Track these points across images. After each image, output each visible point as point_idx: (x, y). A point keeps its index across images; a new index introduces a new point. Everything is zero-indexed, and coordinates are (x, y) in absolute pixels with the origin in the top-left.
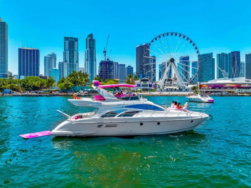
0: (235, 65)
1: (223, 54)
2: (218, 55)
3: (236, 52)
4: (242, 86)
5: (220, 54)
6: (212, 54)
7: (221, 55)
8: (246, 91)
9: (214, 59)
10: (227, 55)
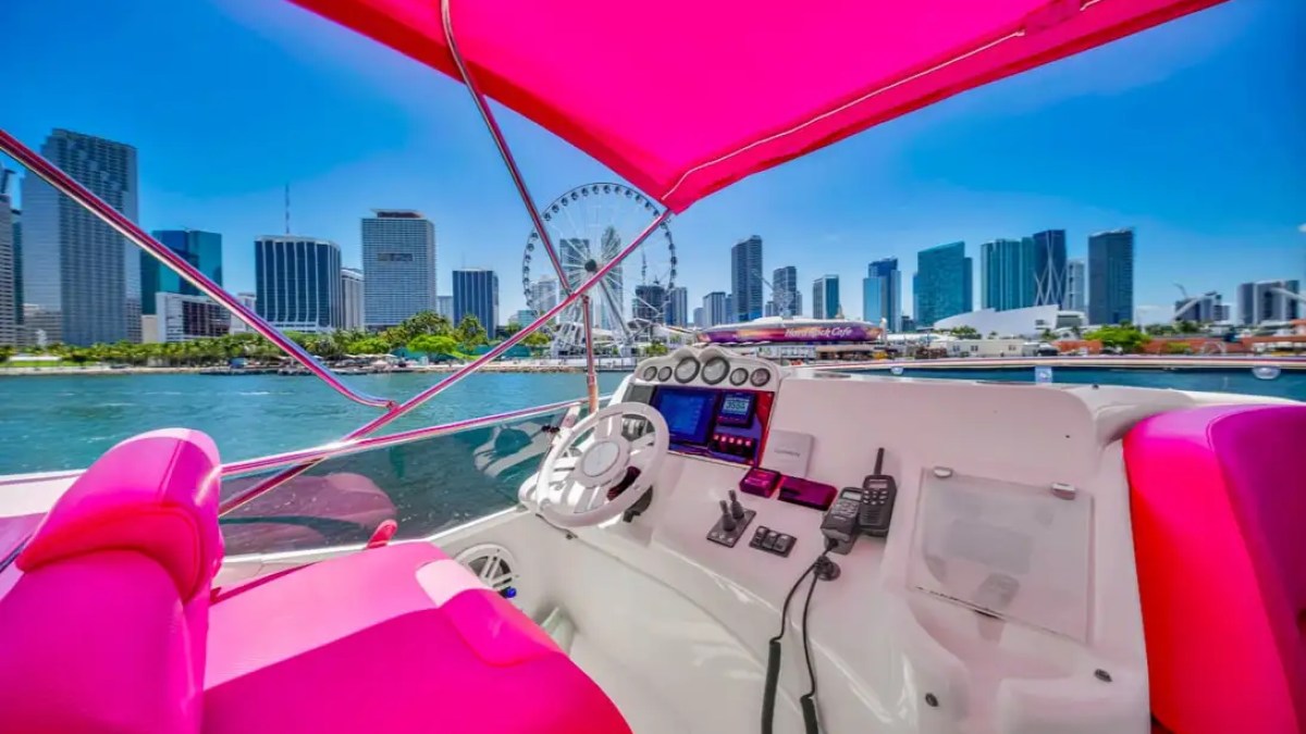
0: (1048, 273)
1: (1002, 244)
2: (985, 249)
3: (1050, 232)
4: (791, 333)
5: (990, 246)
6: (961, 245)
7: (995, 247)
8: (783, 352)
9: (969, 260)
10: (1015, 244)
